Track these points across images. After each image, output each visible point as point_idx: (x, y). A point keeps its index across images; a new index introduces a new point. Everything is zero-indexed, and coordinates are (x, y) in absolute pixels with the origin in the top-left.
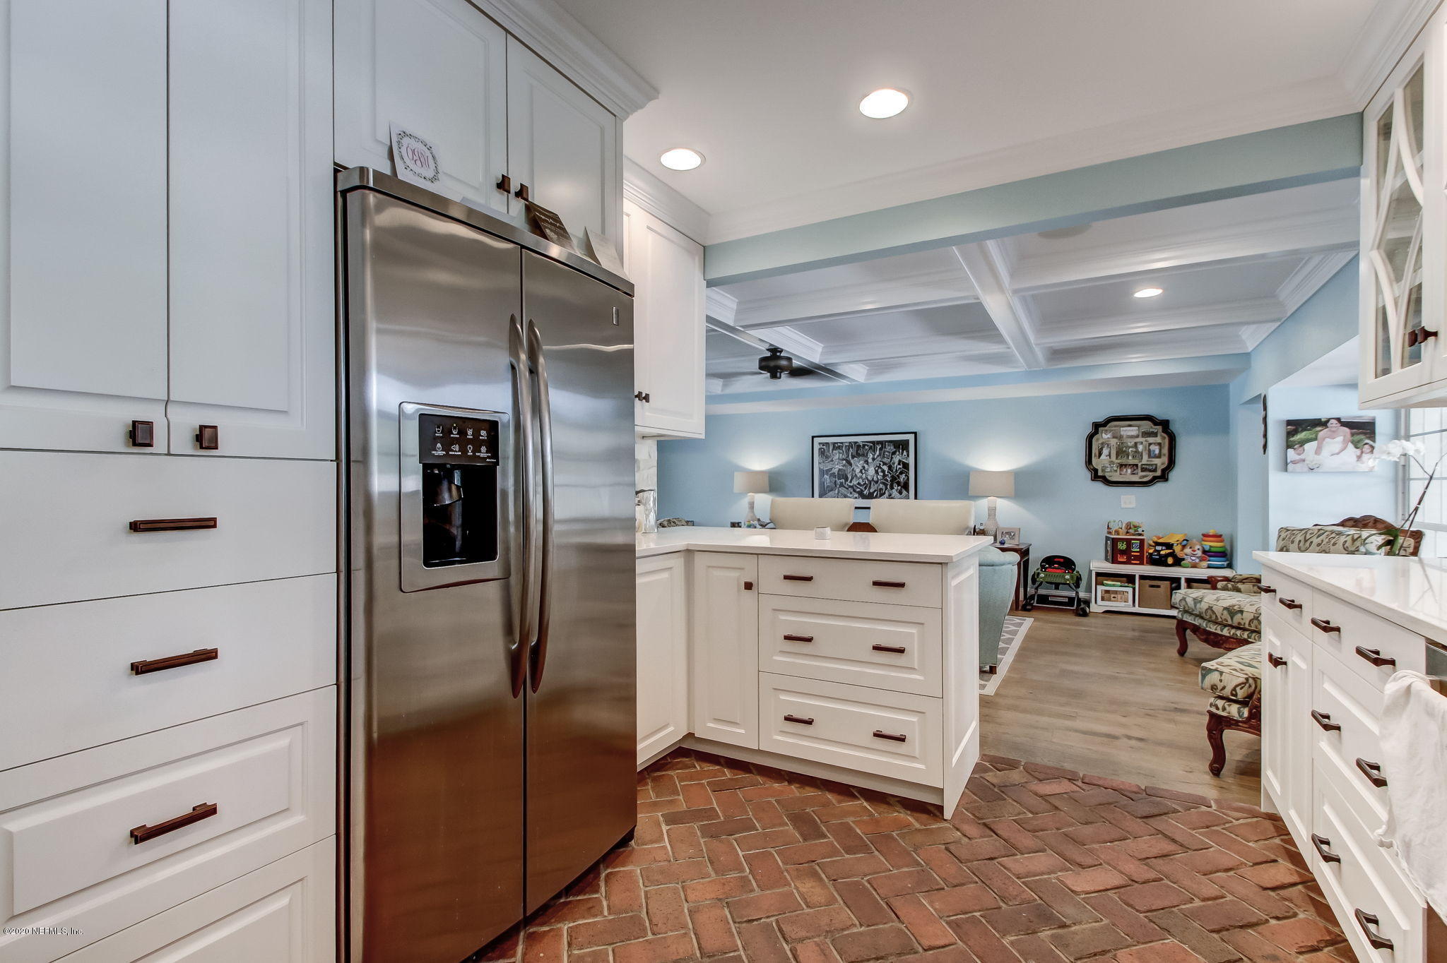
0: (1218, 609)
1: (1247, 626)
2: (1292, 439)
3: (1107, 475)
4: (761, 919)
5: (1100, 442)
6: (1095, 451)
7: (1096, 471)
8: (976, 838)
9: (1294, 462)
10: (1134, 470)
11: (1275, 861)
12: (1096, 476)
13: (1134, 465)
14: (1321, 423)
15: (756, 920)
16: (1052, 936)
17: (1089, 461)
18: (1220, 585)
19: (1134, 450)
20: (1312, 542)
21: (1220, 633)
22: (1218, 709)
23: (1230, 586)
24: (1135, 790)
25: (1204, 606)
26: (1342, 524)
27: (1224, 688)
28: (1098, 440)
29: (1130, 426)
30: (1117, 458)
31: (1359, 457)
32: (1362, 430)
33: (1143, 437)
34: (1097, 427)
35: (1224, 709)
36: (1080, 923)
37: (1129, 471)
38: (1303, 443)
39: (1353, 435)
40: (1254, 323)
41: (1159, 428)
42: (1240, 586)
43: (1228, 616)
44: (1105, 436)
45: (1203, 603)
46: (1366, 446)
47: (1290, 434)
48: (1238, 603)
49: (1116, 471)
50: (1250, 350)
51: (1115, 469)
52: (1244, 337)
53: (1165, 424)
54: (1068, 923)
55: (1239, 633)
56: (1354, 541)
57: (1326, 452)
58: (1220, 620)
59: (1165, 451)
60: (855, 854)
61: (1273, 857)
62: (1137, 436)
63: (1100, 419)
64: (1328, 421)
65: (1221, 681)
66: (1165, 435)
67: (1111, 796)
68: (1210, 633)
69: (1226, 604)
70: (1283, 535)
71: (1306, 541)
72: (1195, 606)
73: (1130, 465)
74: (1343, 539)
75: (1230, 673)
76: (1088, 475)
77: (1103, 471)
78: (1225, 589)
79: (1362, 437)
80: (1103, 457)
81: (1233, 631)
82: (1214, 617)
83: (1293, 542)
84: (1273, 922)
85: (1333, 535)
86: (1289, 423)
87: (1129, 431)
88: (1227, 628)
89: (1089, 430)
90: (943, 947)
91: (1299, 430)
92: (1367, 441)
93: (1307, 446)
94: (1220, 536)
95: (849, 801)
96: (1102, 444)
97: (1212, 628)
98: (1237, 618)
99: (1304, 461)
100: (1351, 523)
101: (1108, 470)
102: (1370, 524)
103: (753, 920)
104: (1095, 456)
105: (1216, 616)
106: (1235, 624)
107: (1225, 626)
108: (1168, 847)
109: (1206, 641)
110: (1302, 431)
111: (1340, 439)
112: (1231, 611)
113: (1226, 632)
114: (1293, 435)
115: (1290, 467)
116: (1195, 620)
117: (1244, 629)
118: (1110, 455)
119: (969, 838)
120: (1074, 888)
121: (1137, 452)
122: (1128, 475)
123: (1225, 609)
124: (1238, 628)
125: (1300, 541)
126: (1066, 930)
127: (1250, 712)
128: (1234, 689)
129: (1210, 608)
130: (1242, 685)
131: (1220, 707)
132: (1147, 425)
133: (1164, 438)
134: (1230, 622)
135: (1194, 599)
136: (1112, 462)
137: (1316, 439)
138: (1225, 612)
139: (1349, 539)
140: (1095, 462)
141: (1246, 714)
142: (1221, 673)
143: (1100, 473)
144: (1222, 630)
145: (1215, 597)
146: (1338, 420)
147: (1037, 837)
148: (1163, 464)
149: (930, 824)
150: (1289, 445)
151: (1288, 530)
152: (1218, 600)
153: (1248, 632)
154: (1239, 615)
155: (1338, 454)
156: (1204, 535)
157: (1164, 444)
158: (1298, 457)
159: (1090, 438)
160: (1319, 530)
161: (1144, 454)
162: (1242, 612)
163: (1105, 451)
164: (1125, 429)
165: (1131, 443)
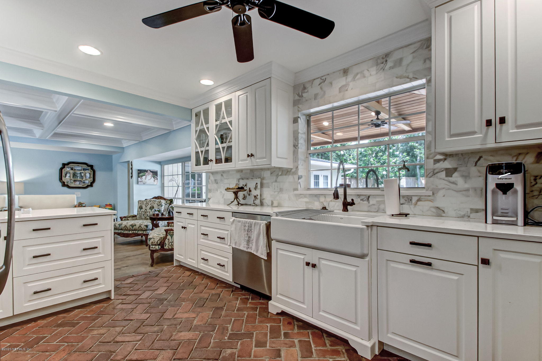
0: (128, 226)
1: (137, 229)
2: (139, 175)
3: (69, 184)
4: (93, 346)
5: (66, 171)
6: (63, 174)
7: (64, 182)
8: (126, 298)
9: (140, 182)
10: (80, 183)
11: (185, 272)
12: (64, 185)
13: (80, 181)
14: (146, 171)
15: (92, 347)
16: (167, 302)
17: (61, 179)
18: (123, 219)
19: (80, 175)
20: (149, 204)
21: (129, 233)
22: (153, 248)
23: (126, 219)
24: (148, 273)
25: (123, 226)
26: (153, 198)
27: (155, 242)
28: (65, 170)
29: (78, 166)
30: (73, 178)
31: (154, 181)
32: (155, 174)
33: (83, 170)
34: (64, 165)
35: (155, 248)
36: (169, 297)
37: (78, 183)
38: (142, 176)
39: (153, 175)
40: (127, 140)
41: (90, 168)
42: (129, 219)
43: (132, 227)
44: (67, 169)
45: (122, 225)
46: (156, 178)
47: (139, 174)
48: (134, 223)
49: (73, 183)
50: (124, 147)
51: (72, 182)
52: (123, 142)
53: (92, 167)
54: (167, 298)
55: (134, 232)
56: (159, 202)
57: (147, 179)
58: (129, 229)
59: (92, 176)
60: (98, 319)
61: (184, 272)
62: (81, 170)
63: (66, 162)
64: (148, 170)
65: (154, 240)
66: (92, 170)
67: (146, 276)
68: (125, 234)
69: (131, 224)
70: (140, 202)
71: (147, 203)
72: (120, 227)
73: (78, 181)
74: (156, 202)
75: (156, 238)
76: (60, 184)
77: (67, 183)
78: (125, 220)
79: (155, 175)
80: (67, 177)
81: (133, 231)
82: (127, 229)
83: (143, 204)
84: (194, 280)
85: (154, 201)
86: (138, 170)
87: (78, 168)
88: (131, 231)
89: (61, 166)
90: (149, 317)
91: (141, 172)
92: (156, 177)
93: (143, 177)
94: (111, 205)
95: (73, 312)
96: (67, 172)
97: (126, 232)
98: (134, 227)
99: (142, 181)
100: (155, 198)
101: (69, 182)
102: (160, 198)
103: (91, 347)
104: (64, 177)
105: (128, 228)
106: (134, 229)
107: (130, 230)
108: (167, 279)
109: (124, 236)
110: (142, 173)
111: (150, 176)
112: (132, 226)
113: (130, 232)
114: (140, 174)
115: (139, 183)
116: (119, 231)
117: (136, 230)
118: (70, 177)
119: (125, 299)
120: (160, 293)
121: (81, 176)
122: (77, 184)
123: (130, 225)
124: (134, 230)
125: (145, 204)
126: (167, 300)
127: (161, 247)
128: (157, 242)
129: (126, 226)
130: (159, 240)
131: (154, 247)
132: (85, 166)
133: (91, 171)
134: (132, 229)
135: (119, 224)
136: (71, 180)
137: (145, 175)
138: (131, 226)
139: (158, 202)
140: (63, 179)
141: (160, 247)
142: (154, 238)
143: (66, 184)
144: (129, 232)
145: (126, 222)
146: (150, 170)
147: (140, 290)
148: (91, 181)
149: (109, 303)
150: (138, 177)
151: (141, 201)
152: (127, 223)
153: (137, 231)
154: (135, 226)
155: (150, 180)
156: (106, 205)
157: (91, 173)
158: (141, 180)
159: (61, 170)
160: (150, 200)
161: (84, 177)
162: (136, 225)
163: (68, 175)
164: (76, 167)
165: (79, 172)
